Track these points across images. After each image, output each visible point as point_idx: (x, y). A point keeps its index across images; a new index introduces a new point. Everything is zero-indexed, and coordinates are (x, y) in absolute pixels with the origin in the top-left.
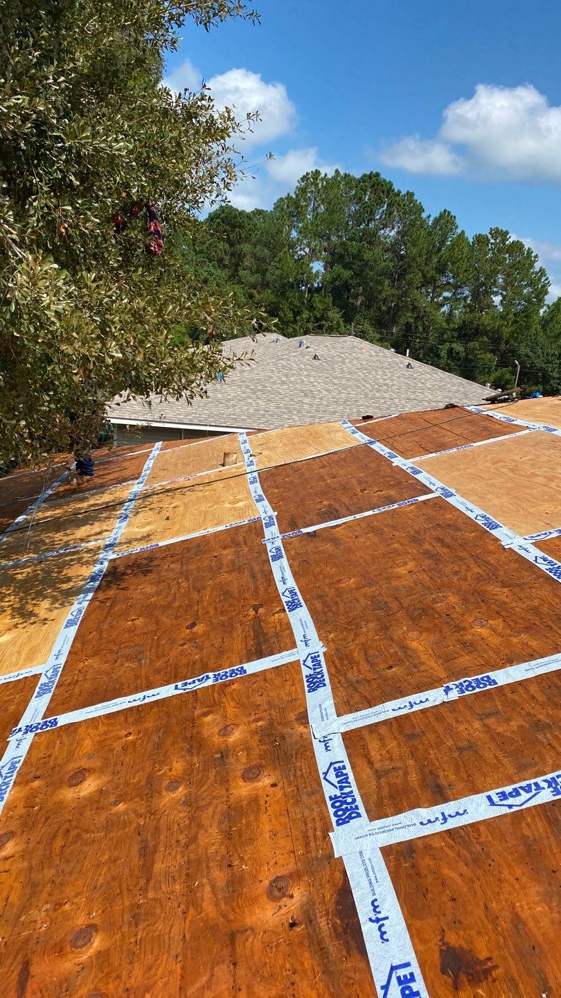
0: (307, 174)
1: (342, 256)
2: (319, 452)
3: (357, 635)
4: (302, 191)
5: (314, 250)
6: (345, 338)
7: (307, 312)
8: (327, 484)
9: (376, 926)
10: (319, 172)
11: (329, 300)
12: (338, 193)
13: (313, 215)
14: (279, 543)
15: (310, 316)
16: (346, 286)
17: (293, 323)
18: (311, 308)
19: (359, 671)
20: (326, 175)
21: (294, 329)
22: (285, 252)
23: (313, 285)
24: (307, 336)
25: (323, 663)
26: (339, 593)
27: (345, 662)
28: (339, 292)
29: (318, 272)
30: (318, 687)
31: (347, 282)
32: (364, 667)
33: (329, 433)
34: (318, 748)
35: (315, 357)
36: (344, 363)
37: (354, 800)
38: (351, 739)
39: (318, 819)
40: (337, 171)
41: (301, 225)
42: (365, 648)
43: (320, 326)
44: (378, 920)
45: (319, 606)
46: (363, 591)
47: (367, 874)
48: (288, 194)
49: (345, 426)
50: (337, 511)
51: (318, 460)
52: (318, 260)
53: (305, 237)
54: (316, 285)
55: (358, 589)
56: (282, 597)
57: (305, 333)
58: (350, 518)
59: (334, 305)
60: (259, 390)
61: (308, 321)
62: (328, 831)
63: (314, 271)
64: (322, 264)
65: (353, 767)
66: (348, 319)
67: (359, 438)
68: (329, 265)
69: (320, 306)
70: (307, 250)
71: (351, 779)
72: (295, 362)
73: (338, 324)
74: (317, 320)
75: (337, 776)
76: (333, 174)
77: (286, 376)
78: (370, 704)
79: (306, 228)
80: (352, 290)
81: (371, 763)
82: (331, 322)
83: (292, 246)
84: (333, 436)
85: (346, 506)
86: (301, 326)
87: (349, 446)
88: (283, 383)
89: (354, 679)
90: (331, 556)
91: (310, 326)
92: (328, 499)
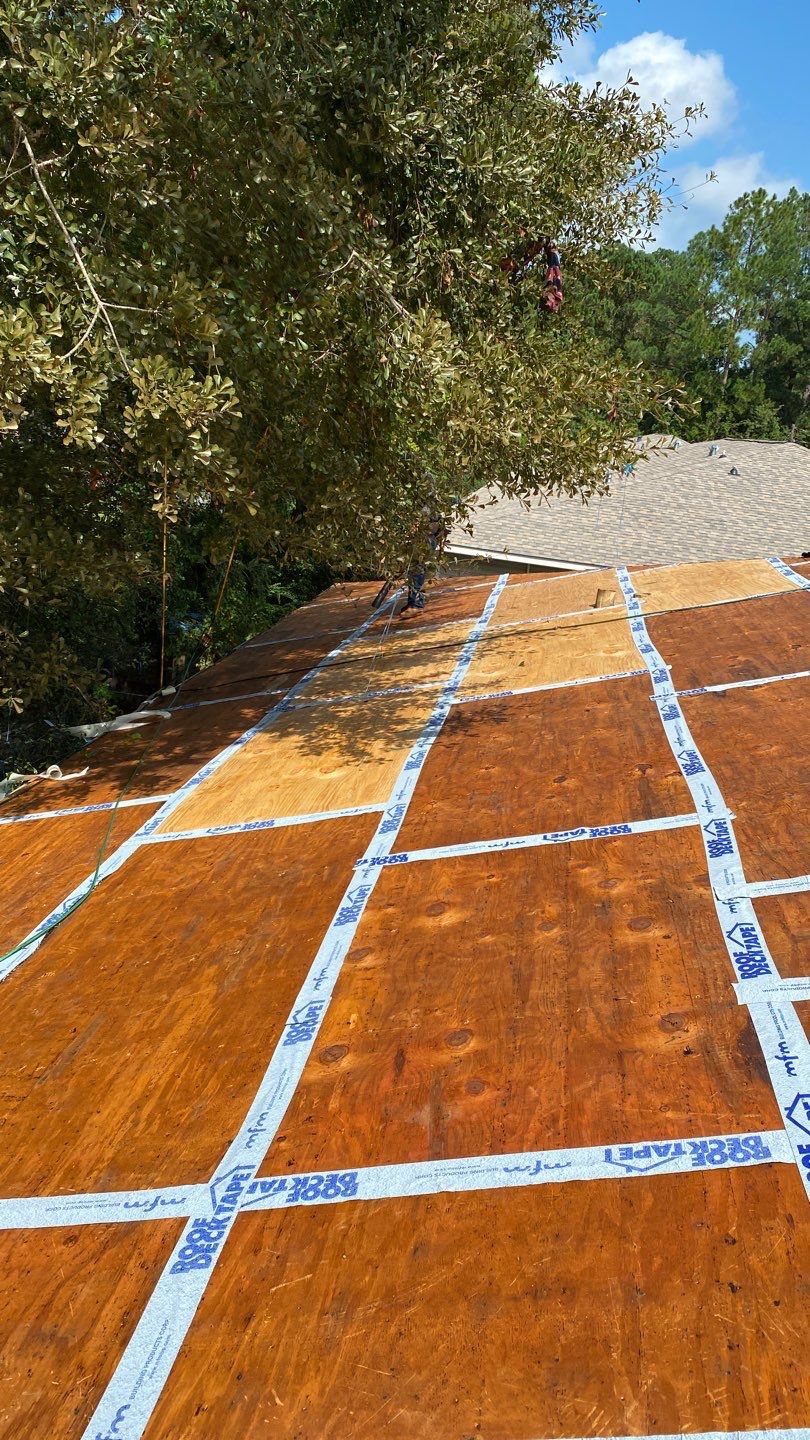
0: (746, 195)
1: (786, 323)
2: (735, 596)
3: (776, 806)
4: (735, 222)
5: (742, 314)
6: (782, 446)
7: (723, 405)
8: (744, 636)
9: (783, 1063)
10: (765, 192)
11: (760, 388)
12: (791, 224)
13: (748, 260)
14: (674, 701)
15: (727, 413)
16: (789, 369)
17: (699, 421)
18: (731, 399)
19: (777, 842)
20: (774, 197)
21: (700, 430)
22: (699, 314)
23: (737, 365)
24: (723, 440)
25: (731, 830)
26: (756, 760)
27: (759, 832)
28: (777, 377)
29: (746, 346)
30: (723, 853)
31: (790, 362)
32: (785, 839)
33: (750, 573)
34: (722, 911)
35: (733, 472)
36: (775, 481)
37: (764, 959)
38: (760, 905)
39: (718, 970)
40: (793, 191)
41: (727, 274)
42: (787, 820)
43: (742, 427)
44: (785, 1058)
45: (727, 771)
46: (788, 760)
47: (776, 1022)
48: (713, 227)
49: (775, 564)
50: (756, 669)
51: (732, 607)
52: (748, 327)
53: (733, 292)
54: (741, 366)
55: (781, 757)
56: (678, 760)
57: (718, 437)
58: (778, 678)
59: (767, 396)
60: (643, 516)
61: (724, 420)
62: (731, 981)
63: (741, 344)
64: (754, 334)
65: (764, 930)
66: (787, 419)
67: (796, 582)
68: (765, 335)
69: (745, 397)
70: (733, 312)
71: (761, 939)
72: (701, 477)
73: (771, 426)
74: (738, 418)
75: (744, 936)
76: (786, 195)
77: (685, 496)
78: (789, 875)
79: (734, 278)
80: (798, 376)
81: (786, 929)
82: (760, 422)
83: (710, 305)
84: (755, 576)
85: (771, 664)
86: (712, 427)
87: (779, 591)
88: (680, 507)
89: (770, 850)
90: (746, 719)
91: (726, 426)
92: (744, 655)
